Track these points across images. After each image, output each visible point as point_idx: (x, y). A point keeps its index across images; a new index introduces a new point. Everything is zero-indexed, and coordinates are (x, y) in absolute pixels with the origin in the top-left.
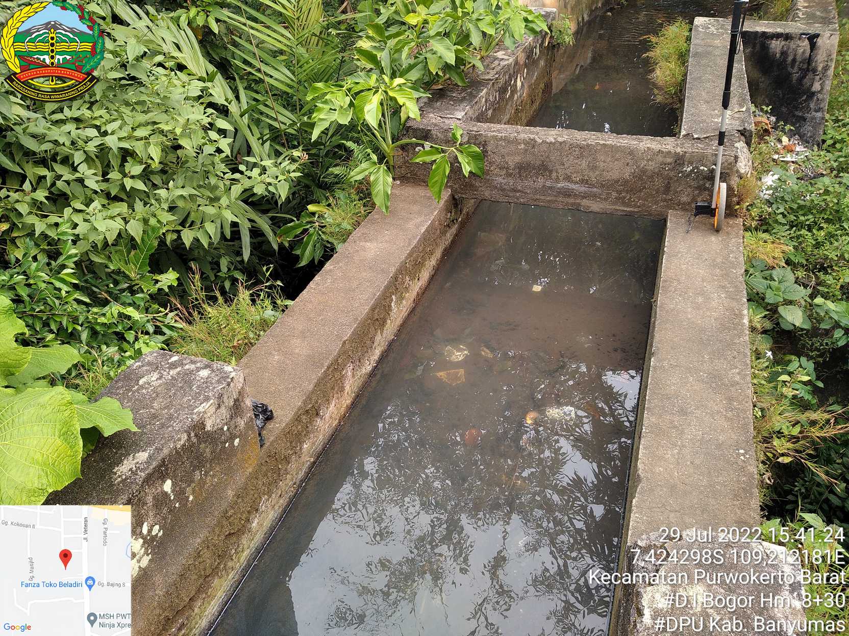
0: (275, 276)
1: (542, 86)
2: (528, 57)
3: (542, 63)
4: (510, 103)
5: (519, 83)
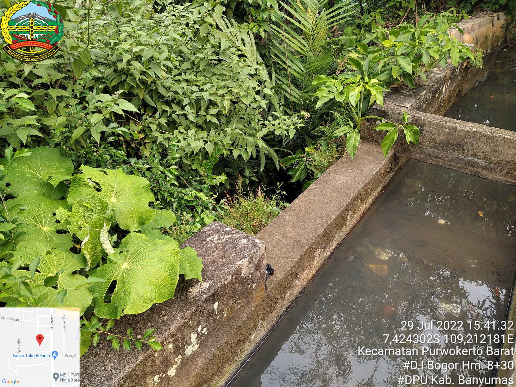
0: (282, 188)
1: (457, 92)
2: (452, 74)
3: (459, 78)
4: (437, 101)
5: (444, 89)
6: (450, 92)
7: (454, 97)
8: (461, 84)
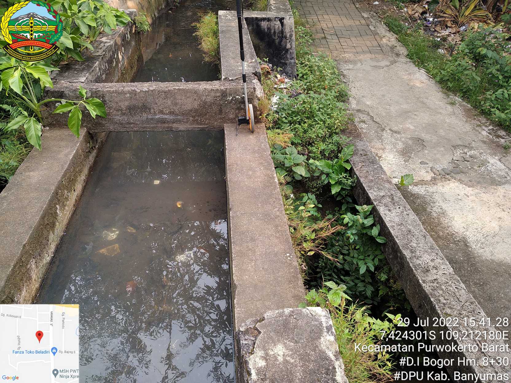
1: (136, 57)
2: (123, 40)
3: (133, 43)
4: (117, 70)
5: (120, 57)
6: (128, 58)
7: (136, 62)
8: (137, 49)
